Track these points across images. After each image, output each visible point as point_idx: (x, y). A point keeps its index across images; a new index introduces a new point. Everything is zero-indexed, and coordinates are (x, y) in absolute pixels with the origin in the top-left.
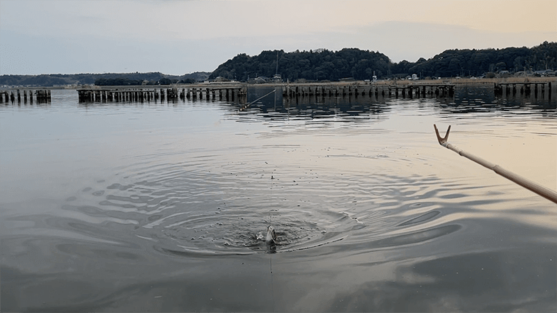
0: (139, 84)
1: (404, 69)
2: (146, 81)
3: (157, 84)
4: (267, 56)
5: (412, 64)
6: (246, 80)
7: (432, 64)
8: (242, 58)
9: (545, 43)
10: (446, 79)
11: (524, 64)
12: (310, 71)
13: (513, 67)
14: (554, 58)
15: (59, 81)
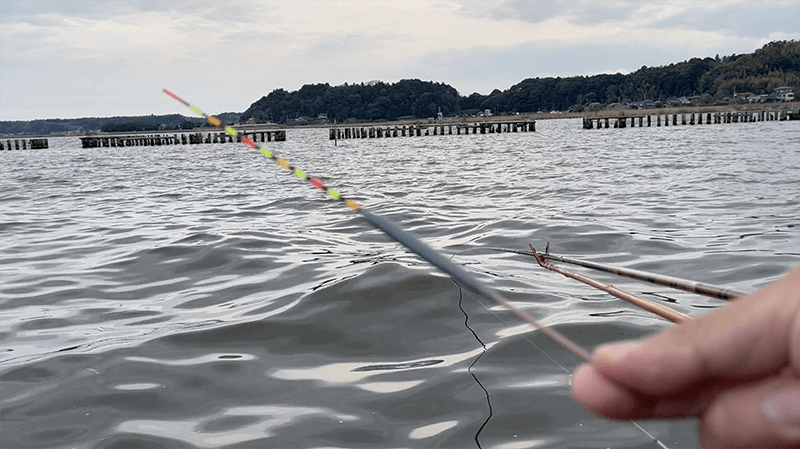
0: (156, 129)
1: (475, 103)
2: (163, 125)
3: (177, 128)
4: (309, 91)
5: (485, 97)
6: (285, 120)
7: (508, 96)
8: (279, 94)
9: (644, 68)
10: (526, 114)
11: (618, 94)
12: (362, 108)
13: (605, 98)
14: (654, 86)
15: (58, 127)
